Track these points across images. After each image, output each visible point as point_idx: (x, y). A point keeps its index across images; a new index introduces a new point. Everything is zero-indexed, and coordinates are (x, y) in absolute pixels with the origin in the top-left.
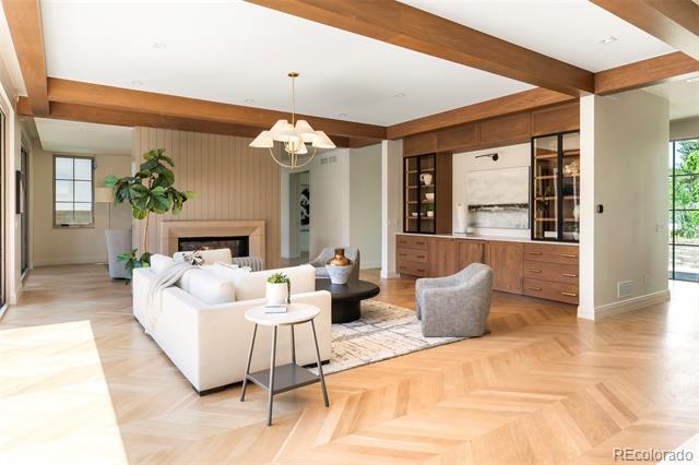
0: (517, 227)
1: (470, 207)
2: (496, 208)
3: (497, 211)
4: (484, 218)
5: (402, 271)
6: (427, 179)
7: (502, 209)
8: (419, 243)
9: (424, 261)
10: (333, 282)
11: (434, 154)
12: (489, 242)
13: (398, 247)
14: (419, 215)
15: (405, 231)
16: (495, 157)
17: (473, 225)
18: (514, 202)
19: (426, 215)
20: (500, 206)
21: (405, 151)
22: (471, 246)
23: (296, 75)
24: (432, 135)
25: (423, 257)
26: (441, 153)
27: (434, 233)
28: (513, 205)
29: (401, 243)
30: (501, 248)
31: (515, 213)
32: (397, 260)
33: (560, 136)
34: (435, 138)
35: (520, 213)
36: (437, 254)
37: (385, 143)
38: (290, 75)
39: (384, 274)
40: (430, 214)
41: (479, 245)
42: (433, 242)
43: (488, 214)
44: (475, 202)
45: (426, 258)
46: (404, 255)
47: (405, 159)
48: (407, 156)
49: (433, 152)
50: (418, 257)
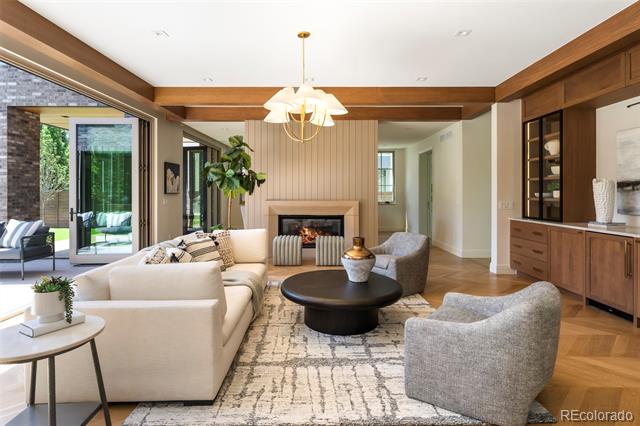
5: (517, 267)
6: (553, 147)
8: (535, 234)
9: (543, 257)
10: (351, 278)
11: (561, 111)
13: (512, 236)
14: (541, 195)
15: (524, 217)
19: (551, 196)
21: (525, 114)
22: (609, 244)
23: (306, 35)
25: (541, 253)
26: (568, 108)
27: (560, 221)
29: (517, 231)
32: (511, 252)
34: (560, 89)
38: (299, 36)
39: (493, 268)
40: (556, 194)
41: (622, 244)
42: (555, 234)
45: (545, 255)
46: (520, 247)
47: (524, 124)
48: (527, 119)
49: (558, 109)
50: (534, 251)
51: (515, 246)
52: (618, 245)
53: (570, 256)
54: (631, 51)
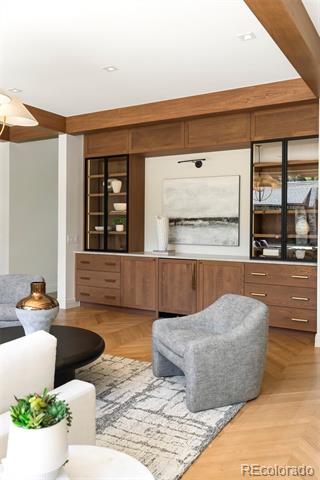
0: (225, 244)
1: (171, 221)
2: (201, 222)
3: (201, 225)
4: (185, 234)
5: (85, 299)
6: (116, 186)
7: (207, 223)
8: (107, 264)
9: (114, 285)
11: (128, 155)
12: (201, 262)
13: (78, 269)
14: (106, 230)
15: (86, 249)
16: (199, 164)
17: (172, 241)
18: (222, 215)
19: (114, 229)
20: (204, 219)
21: (87, 149)
22: (178, 267)
24: (126, 131)
25: (114, 281)
26: (133, 154)
27: (127, 252)
28: (220, 219)
29: (81, 264)
30: (216, 270)
31: (223, 229)
32: (77, 285)
33: (285, 142)
34: (128, 136)
35: (228, 228)
36: (133, 277)
37: (63, 138)
39: (63, 303)
40: (120, 228)
41: (188, 265)
42: (129, 263)
43: (190, 229)
44: (176, 215)
45: (118, 282)
46: (88, 279)
47: (86, 160)
48: (89, 156)
49: (125, 152)
50: (107, 281)
51: (82, 278)
52: (185, 266)
53: (144, 281)
54: (190, 123)
